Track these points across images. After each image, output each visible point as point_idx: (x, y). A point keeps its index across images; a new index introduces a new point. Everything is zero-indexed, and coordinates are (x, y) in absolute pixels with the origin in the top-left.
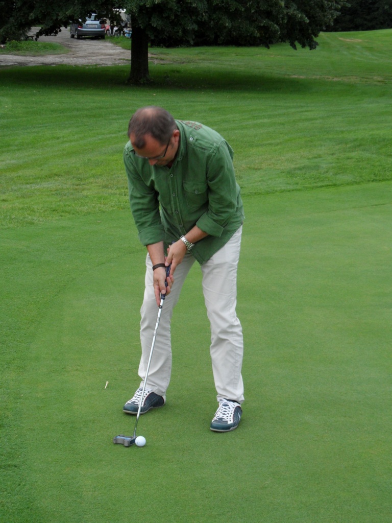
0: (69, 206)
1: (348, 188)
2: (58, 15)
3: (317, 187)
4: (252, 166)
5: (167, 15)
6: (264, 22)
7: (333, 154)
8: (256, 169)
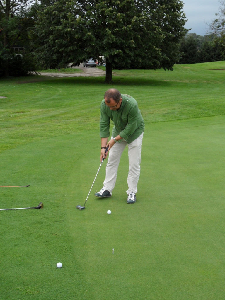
0: (83, 127)
1: (185, 120)
2: (79, 58)
3: (174, 120)
4: (150, 113)
5: (119, 58)
6: (154, 60)
7: (179, 108)
8: (151, 114)
